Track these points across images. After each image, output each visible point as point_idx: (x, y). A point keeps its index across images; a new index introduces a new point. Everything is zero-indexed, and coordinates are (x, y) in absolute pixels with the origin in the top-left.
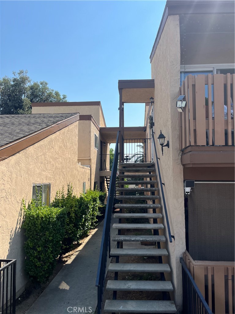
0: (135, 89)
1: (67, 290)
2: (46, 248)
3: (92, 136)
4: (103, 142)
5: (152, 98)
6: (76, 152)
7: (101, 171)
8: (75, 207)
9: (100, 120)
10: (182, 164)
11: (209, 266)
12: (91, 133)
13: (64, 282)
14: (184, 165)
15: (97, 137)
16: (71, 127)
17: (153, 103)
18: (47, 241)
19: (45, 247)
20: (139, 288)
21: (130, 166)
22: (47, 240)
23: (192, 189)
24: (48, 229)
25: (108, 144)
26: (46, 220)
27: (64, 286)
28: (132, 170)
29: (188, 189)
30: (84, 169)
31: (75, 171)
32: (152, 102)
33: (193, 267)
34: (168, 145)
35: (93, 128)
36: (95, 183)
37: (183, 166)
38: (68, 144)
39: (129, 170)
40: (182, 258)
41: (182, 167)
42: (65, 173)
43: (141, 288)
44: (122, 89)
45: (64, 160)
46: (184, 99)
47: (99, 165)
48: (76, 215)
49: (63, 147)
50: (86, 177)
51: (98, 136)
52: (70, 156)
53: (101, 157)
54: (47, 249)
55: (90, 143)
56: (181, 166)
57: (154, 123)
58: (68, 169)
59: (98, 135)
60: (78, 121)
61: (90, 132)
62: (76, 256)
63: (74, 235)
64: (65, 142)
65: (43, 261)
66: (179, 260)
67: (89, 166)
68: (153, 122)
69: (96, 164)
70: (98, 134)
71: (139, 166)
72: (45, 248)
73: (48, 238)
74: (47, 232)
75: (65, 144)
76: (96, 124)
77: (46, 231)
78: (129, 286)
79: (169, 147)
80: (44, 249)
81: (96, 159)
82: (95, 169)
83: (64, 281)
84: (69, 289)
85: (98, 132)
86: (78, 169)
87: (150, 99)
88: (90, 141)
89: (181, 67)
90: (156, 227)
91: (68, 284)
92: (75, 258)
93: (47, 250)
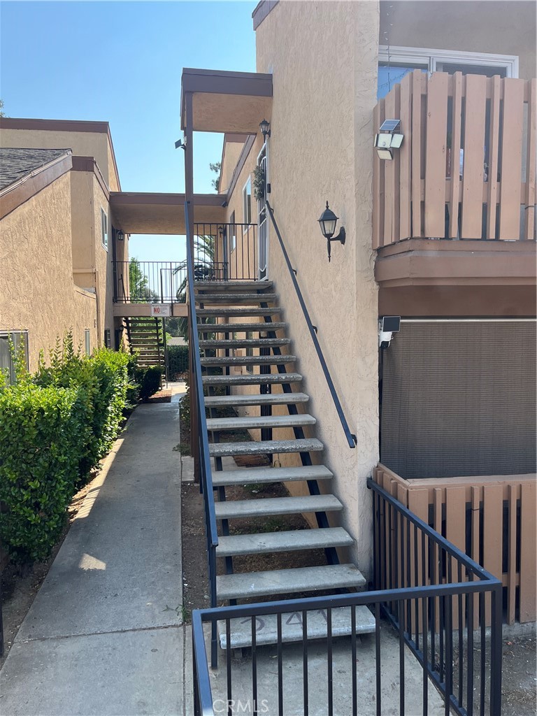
0: (224, 96)
1: (101, 570)
2: (52, 480)
3: (95, 212)
4: (117, 231)
5: (265, 123)
6: (69, 253)
7: (116, 304)
8: (94, 386)
9: (110, 171)
10: (376, 280)
11: (437, 486)
12: (95, 206)
13: (87, 556)
14: (380, 283)
15: (105, 217)
16: (58, 187)
17: (267, 135)
18: (53, 465)
19: (49, 479)
20: (283, 546)
21: (218, 288)
22: (53, 461)
23: (393, 335)
24: (54, 437)
25: (126, 235)
26: (51, 417)
27: (90, 563)
28: (225, 299)
29: (387, 336)
30: (85, 298)
31: (70, 303)
32: (265, 133)
33: (408, 491)
34: (342, 237)
35: (97, 191)
36: (106, 332)
37: (379, 285)
38: (53, 230)
39: (218, 299)
40: (371, 478)
41: (376, 287)
42: (52, 305)
43: (288, 545)
44: (193, 92)
45: (49, 273)
46: (397, 130)
47: (111, 288)
48: (96, 405)
49: (45, 238)
50: (89, 318)
51: (107, 215)
52: (58, 263)
53: (115, 269)
54: (53, 485)
55: (93, 233)
56: (375, 284)
57: (269, 185)
58: (57, 297)
59: (107, 213)
60: (69, 173)
61: (91, 203)
62: (94, 500)
63: (91, 452)
64: (48, 225)
65: (45, 510)
66: (365, 483)
67: (93, 290)
68: (268, 182)
69: (105, 285)
70: (107, 210)
71: (241, 291)
72: (50, 482)
73: (57, 459)
74: (52, 444)
75: (49, 230)
76: (103, 181)
77: (50, 441)
78: (262, 544)
79: (343, 242)
80: (46, 484)
81: (105, 274)
82: (105, 299)
83: (87, 553)
84: (107, 567)
85: (107, 203)
86: (75, 296)
87: (262, 124)
88: (92, 228)
89: (380, 50)
90: (298, 422)
91: (98, 558)
92: (94, 504)
93: (55, 486)
